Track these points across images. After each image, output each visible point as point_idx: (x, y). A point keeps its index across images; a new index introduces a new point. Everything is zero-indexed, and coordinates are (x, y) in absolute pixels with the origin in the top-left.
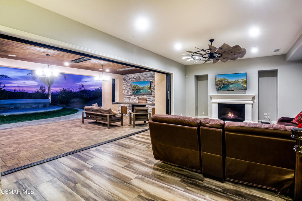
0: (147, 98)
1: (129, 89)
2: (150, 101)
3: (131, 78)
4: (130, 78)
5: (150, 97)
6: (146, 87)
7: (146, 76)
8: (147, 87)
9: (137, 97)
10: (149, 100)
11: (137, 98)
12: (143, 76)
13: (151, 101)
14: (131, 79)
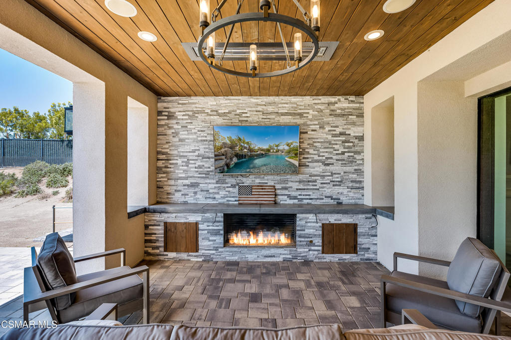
0: (277, 186)
1: (194, 151)
2: (289, 196)
3: (203, 112)
4: (194, 112)
5: (290, 184)
6: (281, 148)
7: (270, 109)
8: (287, 148)
9: (231, 181)
10: (286, 192)
11: (233, 186)
12: (260, 108)
13: (295, 198)
14: (201, 117)
